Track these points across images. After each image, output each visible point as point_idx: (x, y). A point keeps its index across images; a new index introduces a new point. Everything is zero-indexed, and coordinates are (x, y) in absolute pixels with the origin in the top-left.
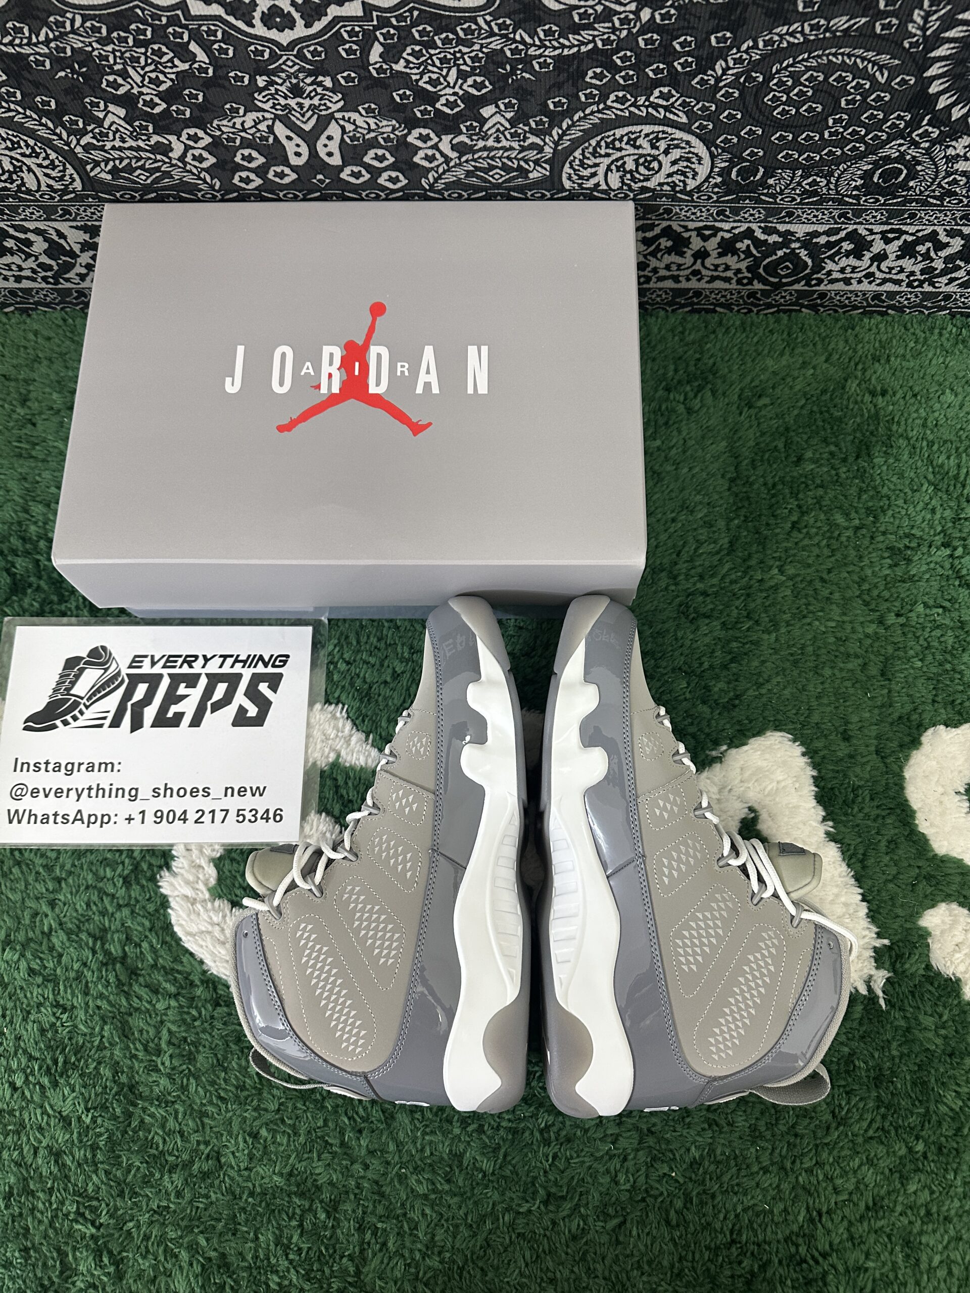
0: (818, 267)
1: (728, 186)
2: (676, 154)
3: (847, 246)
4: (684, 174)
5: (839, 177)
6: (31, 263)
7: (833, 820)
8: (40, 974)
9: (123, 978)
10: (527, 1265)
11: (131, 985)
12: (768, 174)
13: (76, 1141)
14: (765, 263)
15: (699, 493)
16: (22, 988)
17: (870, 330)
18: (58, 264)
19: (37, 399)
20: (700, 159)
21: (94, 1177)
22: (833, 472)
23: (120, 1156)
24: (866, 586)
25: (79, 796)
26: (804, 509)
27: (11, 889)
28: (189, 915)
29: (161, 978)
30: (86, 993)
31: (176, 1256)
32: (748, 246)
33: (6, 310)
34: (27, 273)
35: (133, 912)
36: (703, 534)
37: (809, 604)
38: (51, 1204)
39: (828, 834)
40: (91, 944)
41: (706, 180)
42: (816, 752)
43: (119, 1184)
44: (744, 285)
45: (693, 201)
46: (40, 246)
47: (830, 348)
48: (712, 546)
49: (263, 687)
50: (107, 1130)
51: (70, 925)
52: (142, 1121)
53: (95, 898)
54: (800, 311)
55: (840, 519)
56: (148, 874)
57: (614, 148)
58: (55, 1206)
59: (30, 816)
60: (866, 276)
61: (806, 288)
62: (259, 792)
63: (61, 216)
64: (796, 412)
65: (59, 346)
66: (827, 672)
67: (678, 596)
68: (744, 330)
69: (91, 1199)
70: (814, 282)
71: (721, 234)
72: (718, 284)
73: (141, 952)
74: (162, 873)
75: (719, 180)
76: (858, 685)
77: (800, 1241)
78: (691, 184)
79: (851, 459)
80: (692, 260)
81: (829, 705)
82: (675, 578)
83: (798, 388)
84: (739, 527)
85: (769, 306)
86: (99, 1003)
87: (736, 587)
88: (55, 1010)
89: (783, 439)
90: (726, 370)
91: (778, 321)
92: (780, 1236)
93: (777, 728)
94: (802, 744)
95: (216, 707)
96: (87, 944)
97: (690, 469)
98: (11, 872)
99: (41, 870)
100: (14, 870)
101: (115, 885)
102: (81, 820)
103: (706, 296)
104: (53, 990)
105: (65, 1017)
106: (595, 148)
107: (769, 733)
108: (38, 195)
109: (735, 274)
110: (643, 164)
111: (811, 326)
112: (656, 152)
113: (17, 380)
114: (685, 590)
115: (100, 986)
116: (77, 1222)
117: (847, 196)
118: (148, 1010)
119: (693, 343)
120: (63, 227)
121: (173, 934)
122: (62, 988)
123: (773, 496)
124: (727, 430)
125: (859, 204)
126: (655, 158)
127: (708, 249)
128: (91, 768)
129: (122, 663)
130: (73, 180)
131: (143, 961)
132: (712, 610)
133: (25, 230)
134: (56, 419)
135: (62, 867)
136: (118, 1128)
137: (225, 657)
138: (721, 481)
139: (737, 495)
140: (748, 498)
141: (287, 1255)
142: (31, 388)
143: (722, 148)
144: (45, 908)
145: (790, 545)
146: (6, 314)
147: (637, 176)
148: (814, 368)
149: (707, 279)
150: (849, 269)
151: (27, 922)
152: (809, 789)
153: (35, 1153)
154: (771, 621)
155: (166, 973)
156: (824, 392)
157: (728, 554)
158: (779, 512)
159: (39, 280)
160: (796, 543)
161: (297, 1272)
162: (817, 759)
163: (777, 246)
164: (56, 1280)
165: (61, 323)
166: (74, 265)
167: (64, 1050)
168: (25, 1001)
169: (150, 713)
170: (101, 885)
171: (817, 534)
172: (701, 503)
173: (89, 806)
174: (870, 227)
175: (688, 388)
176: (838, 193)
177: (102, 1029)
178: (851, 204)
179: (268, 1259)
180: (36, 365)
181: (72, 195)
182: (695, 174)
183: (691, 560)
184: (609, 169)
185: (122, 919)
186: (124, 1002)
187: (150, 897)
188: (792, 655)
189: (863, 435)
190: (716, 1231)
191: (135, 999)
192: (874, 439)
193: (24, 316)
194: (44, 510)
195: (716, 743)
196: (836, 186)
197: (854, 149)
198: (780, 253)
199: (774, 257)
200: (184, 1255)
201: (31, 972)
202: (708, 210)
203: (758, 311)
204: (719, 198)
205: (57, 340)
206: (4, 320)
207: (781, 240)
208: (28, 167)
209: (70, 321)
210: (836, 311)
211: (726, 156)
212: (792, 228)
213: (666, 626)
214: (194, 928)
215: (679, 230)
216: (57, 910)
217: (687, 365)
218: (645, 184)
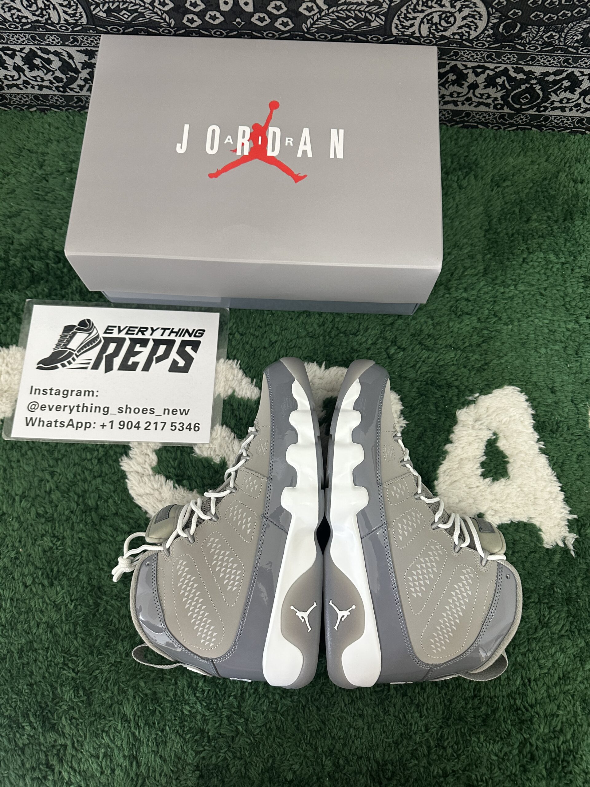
0: (546, 98)
1: (497, 37)
2: (466, 12)
3: (566, 83)
4: (469, 27)
5: (567, 33)
6: (49, 77)
7: (544, 441)
8: (44, 517)
9: (96, 521)
10: (345, 706)
11: (101, 525)
12: (522, 30)
13: (64, 619)
14: (513, 94)
15: (465, 237)
16: (32, 525)
17: (574, 143)
18: (67, 78)
19: (49, 165)
20: (481, 16)
21: (75, 642)
22: (549, 228)
23: (91, 630)
24: (567, 299)
25: (71, 410)
26: (531, 250)
27: (26, 464)
28: (139, 484)
29: (120, 522)
30: (72, 530)
31: (125, 692)
32: (504, 81)
33: (31, 110)
34: (46, 83)
35: (103, 481)
36: (468, 263)
37: (532, 309)
38: (47, 658)
39: (540, 449)
40: (76, 499)
41: (483, 32)
42: (534, 400)
43: (90, 647)
44: (498, 109)
45: (473, 47)
46: (56, 63)
47: (549, 153)
48: (473, 270)
49: (188, 349)
50: (84, 614)
51: (63, 488)
52: (105, 609)
53: (79, 470)
54: (531, 129)
55: (552, 257)
56: (114, 458)
57: (427, 6)
58: (49, 659)
59: (40, 421)
60: (576, 106)
61: (537, 113)
62: (185, 412)
63: (71, 43)
64: (527, 191)
65: (64, 133)
66: (543, 350)
67: (450, 301)
68: (496, 139)
69: (72, 656)
70: (542, 109)
71: (488, 72)
72: (482, 108)
73: (108, 506)
74: (123, 458)
75: (491, 32)
76: (561, 360)
77: (517, 696)
78: (473, 34)
79: (561, 221)
80: (467, 90)
81: (543, 371)
82: (449, 290)
83: (528, 176)
84: (490, 259)
85: (512, 125)
86: (80, 535)
87: (487, 297)
88: (52, 539)
89: (519, 207)
90: (484, 164)
91: (517, 135)
92: (504, 693)
93: (510, 384)
94: (526, 394)
95: (159, 359)
96: (74, 499)
97: (460, 223)
98: (26, 454)
99: (46, 453)
100: (28, 453)
101: (92, 464)
102: (72, 425)
103: (473, 117)
104: (52, 527)
105: (59, 543)
106: (415, 6)
107: (506, 387)
108: (58, 27)
109: (493, 101)
110: (444, 19)
111: (537, 139)
112: (453, 10)
113: (37, 153)
114: (455, 297)
115: (81, 525)
116: (64, 669)
117: (570, 47)
118: (111, 541)
119: (463, 146)
120: (72, 50)
121: (129, 495)
122: (57, 525)
123: (512, 241)
124: (484, 200)
125: (577, 53)
126: (452, 14)
127: (478, 82)
128: (79, 393)
129: (100, 330)
130: (82, 17)
131: (108, 511)
132: (472, 310)
133: (48, 52)
134: (61, 178)
135: (59, 451)
136: (91, 612)
137: (165, 329)
138: (479, 231)
139: (489, 240)
140: (496, 242)
141: (195, 694)
142: (46, 158)
143: (496, 8)
144: (48, 477)
145: (521, 272)
146: (31, 112)
147: (440, 27)
148: (539, 164)
149: (475, 104)
150: (565, 101)
151: (36, 484)
152: (529, 422)
153: (38, 626)
154: (509, 318)
155: (123, 519)
156: (545, 179)
157: (483, 276)
158: (515, 251)
159: (54, 89)
160: (526, 271)
161: (202, 704)
162: (535, 404)
163: (523, 82)
164: (49, 703)
165: (65, 118)
166: (76, 79)
167: (57, 564)
168: (34, 533)
169: (117, 361)
170: (83, 463)
171: (538, 266)
172: (467, 243)
173: (77, 417)
174: (582, 70)
175: (460, 173)
176: (565, 44)
177: (82, 552)
178: (573, 53)
179: (183, 696)
180: (49, 144)
181: (80, 28)
182: (477, 27)
183: (460, 279)
184: (422, 22)
185: (96, 485)
186: (96, 535)
187: (115, 472)
188: (521, 339)
189: (569, 206)
190: (465, 689)
191: (103, 534)
192: (575, 209)
193: (43, 114)
194: (53, 233)
195: (472, 392)
196: (565, 39)
197: (580, 12)
198: (523, 87)
199: (519, 90)
200: (131, 692)
201: (38, 515)
202: (482, 54)
203: (505, 129)
204: (489, 45)
205: (63, 129)
206: (30, 116)
207: (525, 77)
208: (54, 5)
209: (71, 118)
210: (553, 130)
211: (498, 15)
212: (533, 69)
213: (443, 319)
214: (142, 491)
215: (462, 68)
216: (55, 478)
217: (459, 160)
218: (444, 33)
